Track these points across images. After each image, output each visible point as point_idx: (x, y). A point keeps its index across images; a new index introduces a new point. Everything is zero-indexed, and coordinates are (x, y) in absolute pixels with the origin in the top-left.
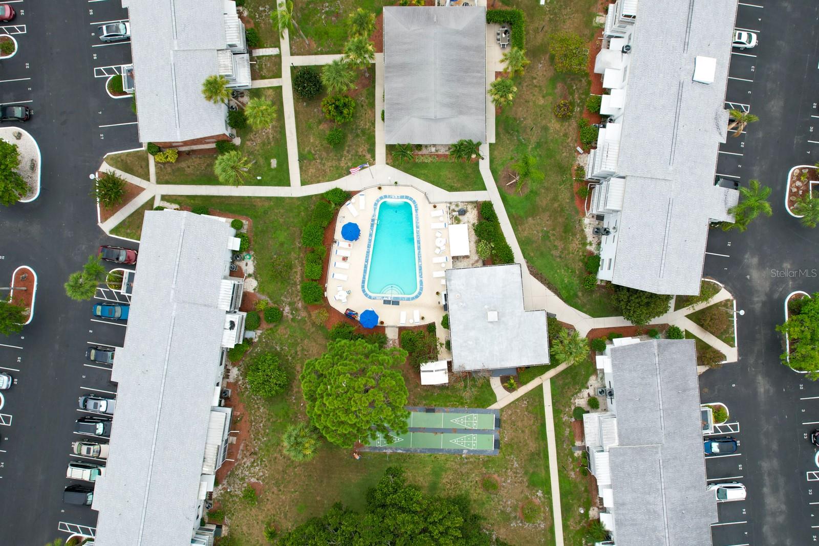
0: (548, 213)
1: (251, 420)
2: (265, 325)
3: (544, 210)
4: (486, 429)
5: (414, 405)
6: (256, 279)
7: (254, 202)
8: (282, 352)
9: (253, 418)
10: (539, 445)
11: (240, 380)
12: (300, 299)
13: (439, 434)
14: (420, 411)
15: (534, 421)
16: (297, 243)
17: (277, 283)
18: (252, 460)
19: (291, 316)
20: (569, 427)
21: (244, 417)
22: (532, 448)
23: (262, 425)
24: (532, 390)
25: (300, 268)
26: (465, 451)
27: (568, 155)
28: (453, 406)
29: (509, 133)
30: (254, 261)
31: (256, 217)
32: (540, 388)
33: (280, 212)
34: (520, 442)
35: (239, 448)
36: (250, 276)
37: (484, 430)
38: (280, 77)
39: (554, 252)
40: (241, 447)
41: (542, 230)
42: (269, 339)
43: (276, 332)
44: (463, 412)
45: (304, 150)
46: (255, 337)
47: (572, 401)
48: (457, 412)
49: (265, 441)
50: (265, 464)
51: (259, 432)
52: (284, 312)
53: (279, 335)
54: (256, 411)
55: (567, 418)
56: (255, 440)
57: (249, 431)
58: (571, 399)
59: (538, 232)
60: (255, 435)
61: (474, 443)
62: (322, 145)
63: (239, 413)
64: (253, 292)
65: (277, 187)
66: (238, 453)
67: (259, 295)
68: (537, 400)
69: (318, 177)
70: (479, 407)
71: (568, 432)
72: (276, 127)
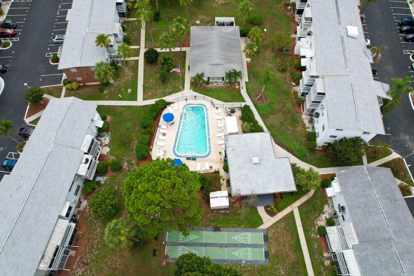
0: (281, 113)
1: (89, 238)
2: (110, 173)
3: (279, 111)
4: (257, 244)
5: (206, 226)
6: (109, 147)
7: (116, 108)
8: (119, 190)
9: (91, 236)
10: (297, 256)
11: (87, 209)
12: (134, 159)
13: (223, 248)
14: (210, 231)
15: (291, 238)
16: (137, 128)
17: (122, 149)
18: (84, 270)
19: (128, 169)
20: (317, 242)
21: (85, 236)
22: (293, 258)
23: (96, 241)
24: (287, 215)
25: (137, 141)
26: (243, 262)
27: (288, 87)
28: (233, 227)
29: (255, 77)
30: (110, 138)
31: (115, 115)
32: (292, 213)
33: (129, 113)
34: (283, 254)
35: (76, 259)
36: (106, 145)
37: (256, 244)
38: (139, 56)
39: (288, 132)
40: (78, 259)
41: (279, 121)
42: (111, 182)
43: (117, 178)
44: (240, 231)
45: (146, 85)
46: (103, 181)
47: (315, 222)
48: (236, 231)
49: (96, 254)
50: (93, 273)
51: (94, 246)
52: (124, 166)
53: (118, 180)
54: (94, 231)
55: (314, 235)
56: (89, 253)
57: (86, 246)
58: (314, 221)
59: (277, 122)
60: (90, 249)
61: (250, 255)
62: (156, 83)
63: (81, 233)
64: (106, 154)
65: (130, 101)
66: (74, 264)
67: (109, 156)
68: (291, 222)
69: (153, 97)
70: (251, 228)
71: (317, 246)
72: (133, 76)
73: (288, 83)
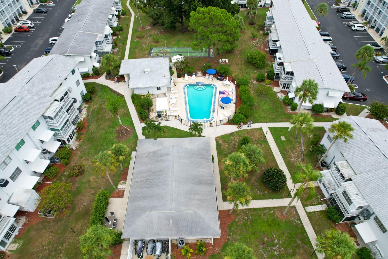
6: (275, 92)
8: (252, 70)
10: (133, 50)
16: (256, 104)
19: (252, 80)
22: (136, 50)
27: (83, 147)
31: (284, 114)
33: (271, 116)
34: (141, 51)
36: (279, 92)
52: (256, 82)
64: (274, 87)
65: (277, 127)
67: (271, 86)
73: (80, 151)
